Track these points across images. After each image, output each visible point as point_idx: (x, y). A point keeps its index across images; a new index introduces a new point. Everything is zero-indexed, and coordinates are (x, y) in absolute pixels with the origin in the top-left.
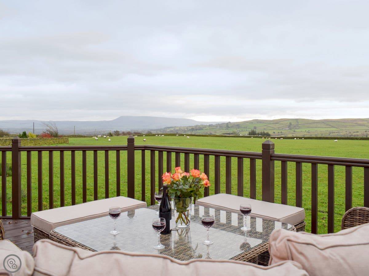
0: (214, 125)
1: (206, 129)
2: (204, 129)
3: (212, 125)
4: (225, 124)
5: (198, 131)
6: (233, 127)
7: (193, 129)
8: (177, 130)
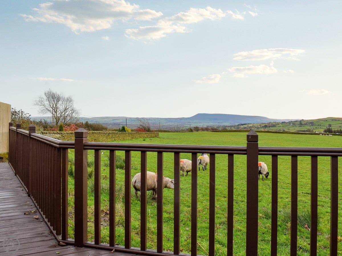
0: (287, 123)
1: (279, 126)
2: (277, 126)
3: (285, 122)
4: (298, 121)
6: (307, 124)
7: (266, 126)
8: (251, 127)
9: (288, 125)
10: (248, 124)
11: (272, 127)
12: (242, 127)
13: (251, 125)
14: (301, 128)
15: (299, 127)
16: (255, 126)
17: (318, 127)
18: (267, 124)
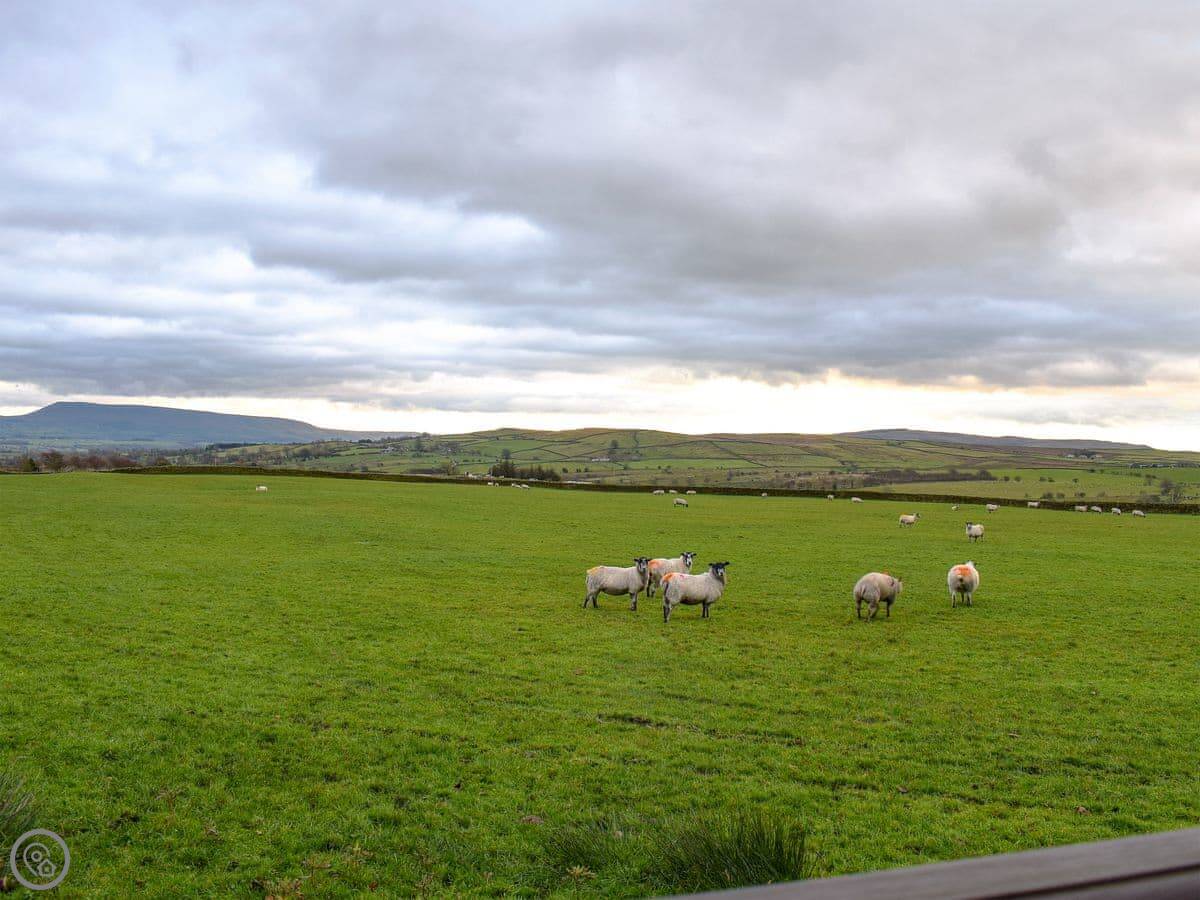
0: (375, 442)
1: (349, 452)
2: (342, 453)
3: (369, 441)
4: (411, 438)
5: (322, 460)
6: (438, 449)
7: (305, 454)
8: (253, 455)
9: (378, 450)
10: (246, 445)
11: (326, 456)
12: (222, 455)
13: (255, 450)
14: (418, 460)
15: (414, 456)
16: (266, 453)
17: (470, 458)
18: (308, 447)
